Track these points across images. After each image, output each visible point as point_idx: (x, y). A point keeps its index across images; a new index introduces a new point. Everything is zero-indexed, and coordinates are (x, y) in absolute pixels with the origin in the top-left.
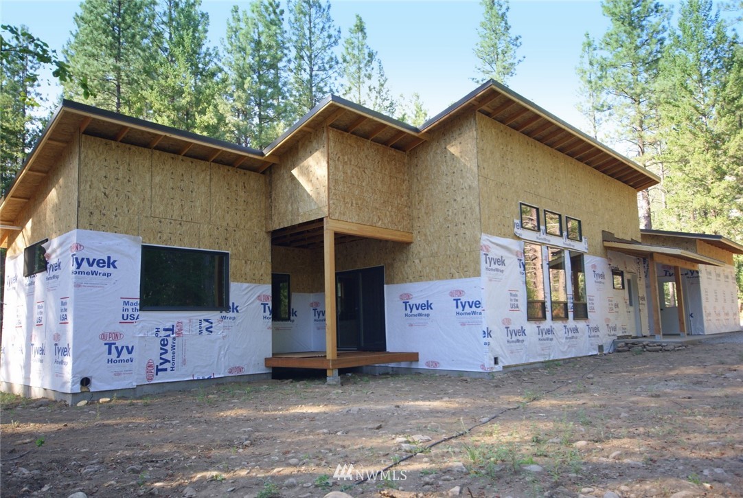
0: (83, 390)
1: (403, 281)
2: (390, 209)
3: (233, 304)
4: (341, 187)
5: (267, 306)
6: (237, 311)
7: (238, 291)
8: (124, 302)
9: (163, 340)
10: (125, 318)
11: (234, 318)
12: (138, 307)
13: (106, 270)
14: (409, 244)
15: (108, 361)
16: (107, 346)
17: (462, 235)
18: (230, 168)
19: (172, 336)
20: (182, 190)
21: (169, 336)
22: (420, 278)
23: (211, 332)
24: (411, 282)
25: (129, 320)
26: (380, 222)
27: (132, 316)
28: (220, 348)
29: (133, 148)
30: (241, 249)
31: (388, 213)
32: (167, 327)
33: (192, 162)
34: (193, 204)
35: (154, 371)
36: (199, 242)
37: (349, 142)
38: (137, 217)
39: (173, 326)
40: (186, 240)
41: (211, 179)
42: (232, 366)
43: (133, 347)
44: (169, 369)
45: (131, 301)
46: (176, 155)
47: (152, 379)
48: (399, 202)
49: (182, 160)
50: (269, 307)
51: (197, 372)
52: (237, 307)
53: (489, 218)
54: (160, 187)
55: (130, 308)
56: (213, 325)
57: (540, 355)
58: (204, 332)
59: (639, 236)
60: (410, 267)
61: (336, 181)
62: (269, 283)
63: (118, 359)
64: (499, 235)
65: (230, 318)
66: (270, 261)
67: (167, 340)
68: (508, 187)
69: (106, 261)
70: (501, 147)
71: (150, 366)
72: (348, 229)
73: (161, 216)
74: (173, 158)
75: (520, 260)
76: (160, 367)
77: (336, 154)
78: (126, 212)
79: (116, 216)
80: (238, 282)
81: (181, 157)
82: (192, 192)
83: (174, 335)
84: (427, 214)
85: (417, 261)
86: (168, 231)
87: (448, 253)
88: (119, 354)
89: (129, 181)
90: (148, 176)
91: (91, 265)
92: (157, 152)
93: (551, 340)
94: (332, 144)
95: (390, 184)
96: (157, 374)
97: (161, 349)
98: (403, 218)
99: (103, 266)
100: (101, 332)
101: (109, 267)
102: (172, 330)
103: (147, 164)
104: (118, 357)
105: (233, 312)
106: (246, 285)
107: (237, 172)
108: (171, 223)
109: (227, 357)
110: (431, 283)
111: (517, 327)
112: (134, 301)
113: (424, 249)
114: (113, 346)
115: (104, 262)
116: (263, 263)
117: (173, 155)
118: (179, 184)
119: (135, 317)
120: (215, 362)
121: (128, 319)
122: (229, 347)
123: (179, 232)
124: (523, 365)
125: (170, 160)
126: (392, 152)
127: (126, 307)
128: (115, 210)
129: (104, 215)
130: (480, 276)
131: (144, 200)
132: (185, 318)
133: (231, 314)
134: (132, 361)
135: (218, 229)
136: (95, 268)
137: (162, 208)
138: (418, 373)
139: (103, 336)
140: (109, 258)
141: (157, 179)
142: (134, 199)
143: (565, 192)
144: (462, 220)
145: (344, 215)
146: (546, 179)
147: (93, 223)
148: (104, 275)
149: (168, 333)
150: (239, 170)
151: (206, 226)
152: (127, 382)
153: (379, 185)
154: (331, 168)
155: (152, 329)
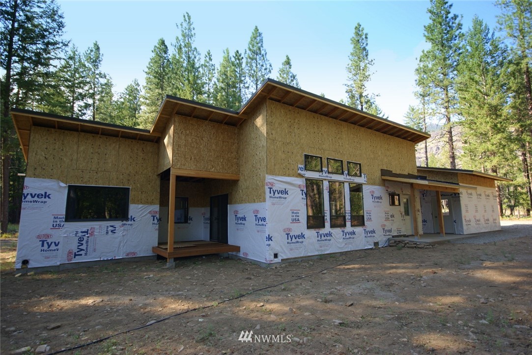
0: (23, 267)
1: (236, 203)
2: (222, 161)
3: (131, 216)
4: (182, 149)
5: (155, 217)
6: (134, 221)
7: (134, 209)
8: (55, 217)
9: (81, 238)
10: (55, 226)
11: (131, 225)
12: (64, 220)
13: (43, 199)
14: (238, 181)
15: (41, 250)
16: (41, 242)
17: (259, 175)
18: (133, 140)
19: (86, 235)
20: (99, 154)
21: (85, 235)
22: (241, 202)
23: (115, 233)
24: (238, 203)
25: (57, 227)
26: (214, 169)
27: (59, 225)
28: (120, 242)
29: (66, 132)
30: (138, 185)
31: (220, 163)
32: (83, 231)
33: (107, 138)
34: (106, 161)
35: (73, 256)
36: (109, 182)
37: (191, 122)
38: (66, 170)
39: (88, 230)
40: (100, 182)
41: (119, 148)
42: (128, 252)
43: (59, 243)
44: (83, 254)
45: (59, 216)
46: (96, 135)
47: (71, 260)
48: (229, 156)
49: (100, 137)
50: (157, 218)
51: (103, 256)
52: (134, 218)
53: (275, 165)
54: (84, 152)
55: (58, 220)
56: (116, 229)
57: (318, 250)
58: (110, 233)
59: (416, 171)
60: (238, 194)
61: (179, 146)
62: (157, 204)
63: (48, 249)
64: (284, 175)
65: (129, 225)
66: (159, 191)
67: (83, 238)
68: (294, 145)
69: (44, 195)
70: (289, 120)
71: (70, 253)
72: (188, 174)
73: (83, 168)
74: (93, 136)
75: (303, 191)
76: (77, 253)
77: (180, 130)
78: (59, 167)
79: (52, 169)
80: (135, 204)
81: (99, 136)
82: (106, 154)
83: (88, 235)
84: (245, 163)
85: (241, 191)
86: (88, 177)
87: (253, 187)
88: (49, 246)
89: (62, 150)
90: (75, 148)
91: (33, 197)
92: (83, 134)
93: (330, 240)
94: (177, 124)
95: (222, 146)
96: (75, 257)
97: (79, 243)
98: (232, 166)
99: (42, 198)
100: (38, 234)
101: (45, 198)
102: (87, 232)
103: (75, 140)
104: (48, 248)
105: (131, 221)
106: (142, 205)
107: (138, 142)
108: (90, 172)
109: (125, 247)
110: (246, 204)
111: (298, 233)
112: (62, 216)
113: (244, 184)
114: (45, 242)
115: (42, 195)
116: (154, 193)
117: (93, 135)
118: (97, 151)
119: (62, 225)
120: (117, 250)
122: (127, 241)
123: (95, 177)
124: (301, 257)
126: (226, 126)
127: (55, 220)
128: (51, 166)
129: (44, 169)
130: (265, 202)
131: (71, 160)
132: (96, 225)
133: (130, 222)
134: (57, 250)
135: (123, 174)
136: (36, 198)
137: (84, 164)
138: (240, 259)
139: (39, 237)
140: (46, 193)
141: (82, 148)
142: (65, 160)
143: (347, 146)
144: (259, 166)
145: (184, 165)
146: (330, 139)
147: (36, 174)
148: (42, 202)
149: (84, 234)
150: (139, 141)
151: (114, 173)
152: (53, 262)
153: (214, 147)
154: (175, 138)
155: (73, 232)
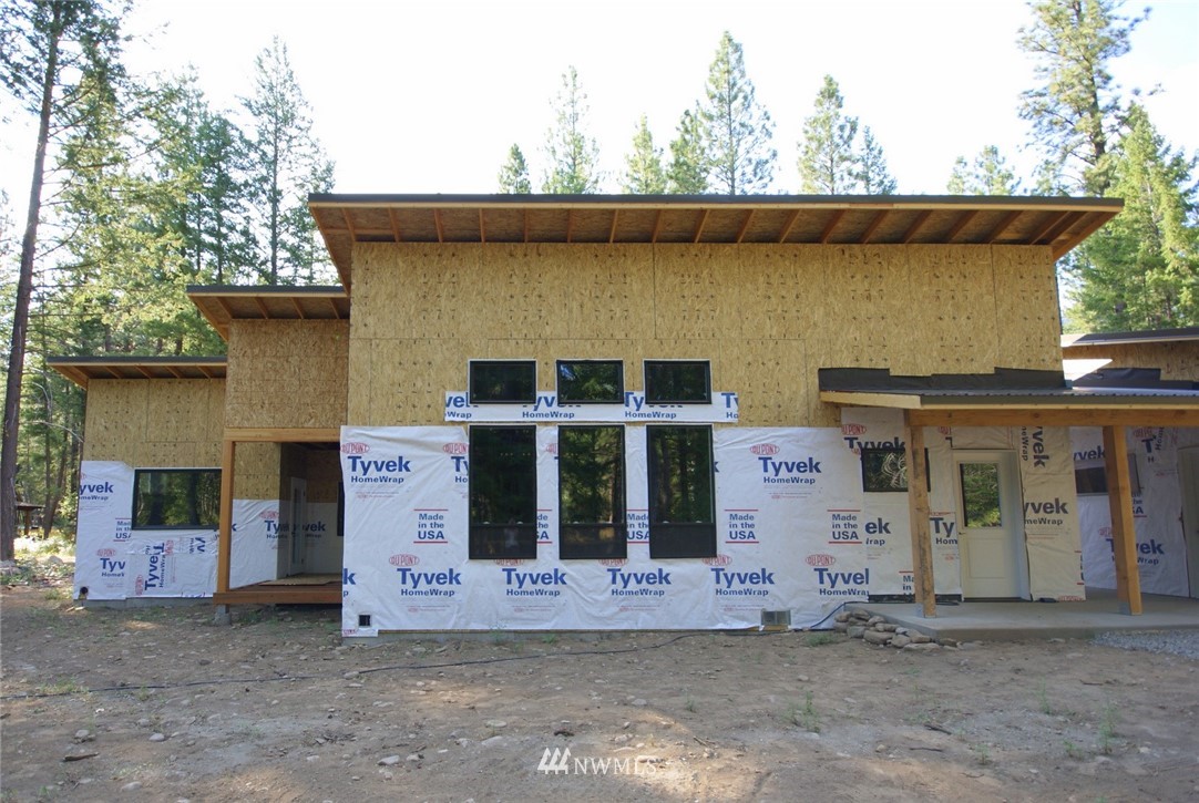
0: (82, 597)
4: (245, 387)
5: (272, 523)
8: (118, 522)
9: (153, 557)
10: (119, 536)
12: (130, 526)
13: (104, 494)
15: (103, 574)
16: (103, 561)
19: (162, 553)
20: (178, 412)
21: (159, 553)
23: (203, 551)
25: (123, 539)
27: (125, 535)
28: (212, 567)
29: (132, 381)
32: (157, 545)
34: (189, 424)
35: (143, 586)
36: (194, 461)
38: (132, 444)
39: (163, 544)
40: (181, 461)
41: (210, 397)
43: (125, 562)
44: (159, 585)
45: (123, 520)
47: (141, 594)
50: (274, 525)
51: (186, 590)
54: (156, 411)
55: (123, 527)
56: (205, 543)
58: (196, 550)
61: (238, 382)
62: (276, 498)
63: (111, 573)
66: (279, 473)
67: (157, 557)
69: (105, 486)
71: (139, 580)
72: (256, 437)
73: (156, 440)
74: (170, 383)
76: (149, 583)
78: (123, 440)
79: (114, 445)
81: (177, 380)
82: (188, 412)
83: (164, 553)
86: (163, 453)
88: (112, 568)
89: (127, 412)
90: (144, 406)
91: (91, 490)
92: (155, 380)
94: (235, 338)
96: (146, 589)
97: (151, 565)
99: (100, 491)
101: (106, 491)
102: (162, 548)
103: (144, 393)
104: (112, 570)
106: (249, 501)
108: (165, 445)
112: (128, 520)
114: (107, 561)
115: (101, 487)
116: (270, 476)
118: (174, 407)
119: (128, 535)
120: (207, 581)
121: (121, 537)
123: (173, 453)
125: (167, 385)
127: (120, 526)
128: (113, 440)
129: (104, 446)
131: (139, 428)
132: (177, 536)
134: (123, 575)
136: (95, 493)
137: (157, 432)
139: (99, 553)
141: (153, 406)
142: (131, 427)
145: (249, 420)
147: (95, 454)
148: (102, 498)
149: (158, 550)
151: (202, 444)
152: (118, 594)
153: (314, 373)
154: (231, 367)
155: (143, 547)
